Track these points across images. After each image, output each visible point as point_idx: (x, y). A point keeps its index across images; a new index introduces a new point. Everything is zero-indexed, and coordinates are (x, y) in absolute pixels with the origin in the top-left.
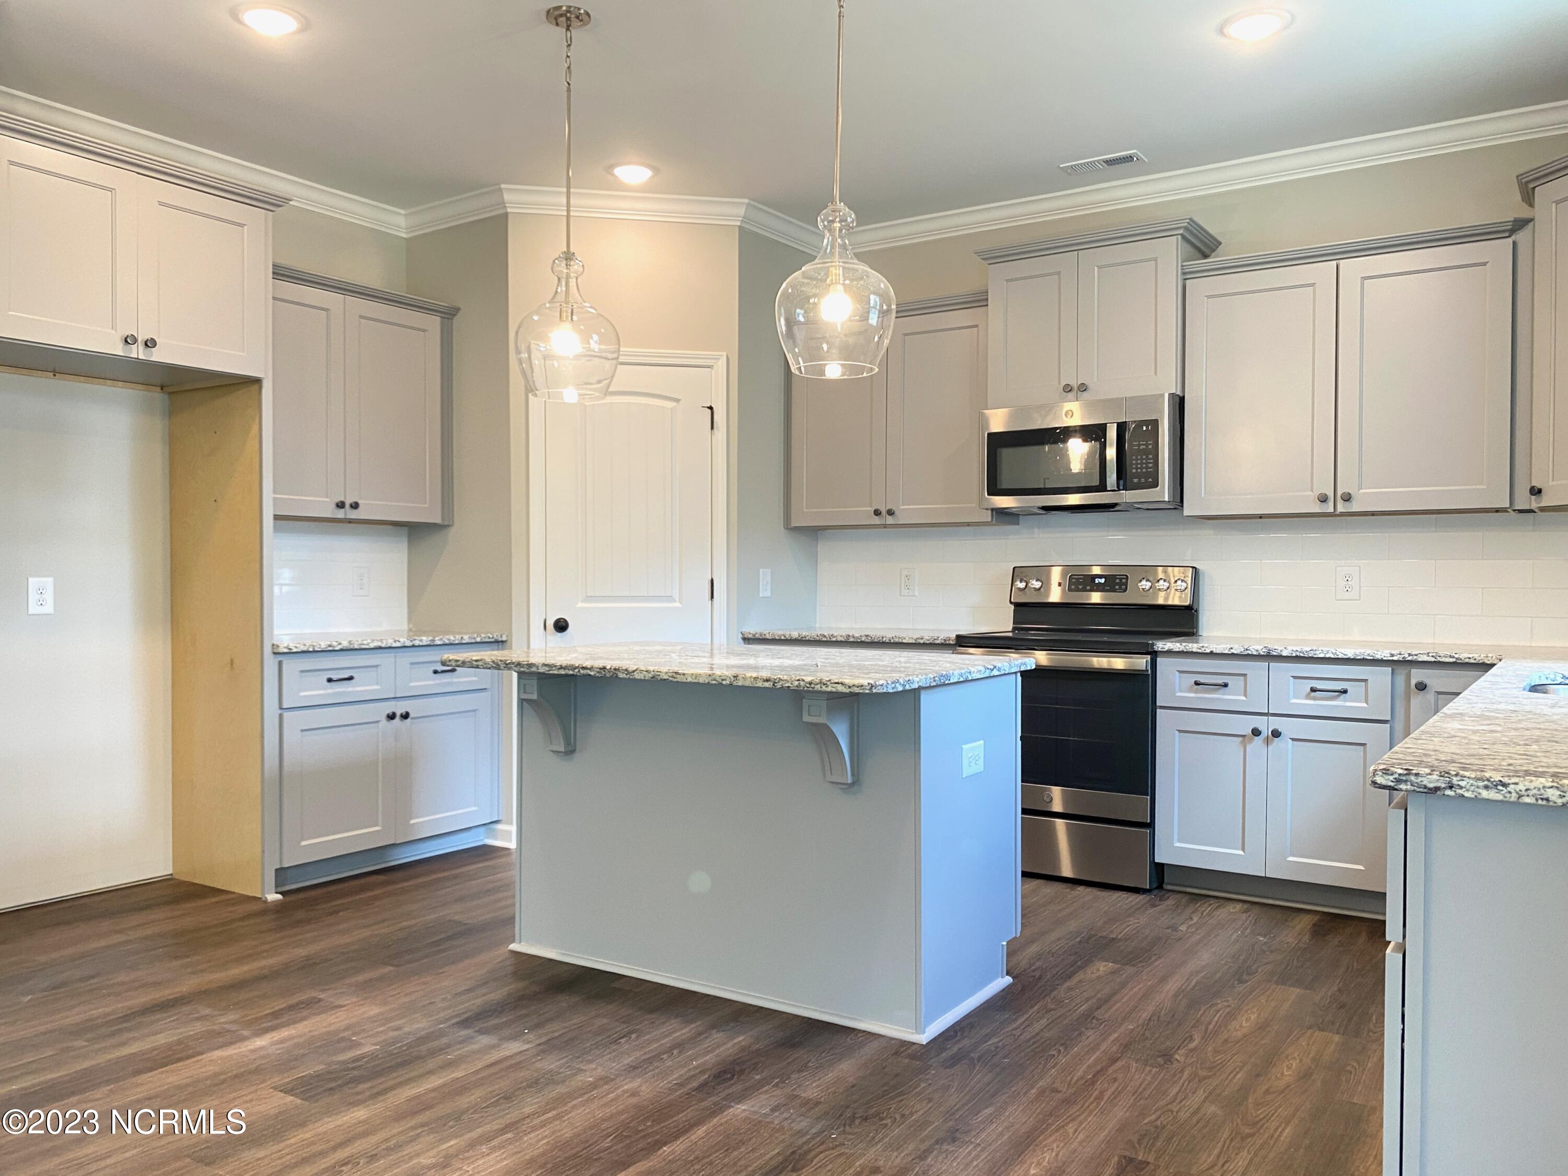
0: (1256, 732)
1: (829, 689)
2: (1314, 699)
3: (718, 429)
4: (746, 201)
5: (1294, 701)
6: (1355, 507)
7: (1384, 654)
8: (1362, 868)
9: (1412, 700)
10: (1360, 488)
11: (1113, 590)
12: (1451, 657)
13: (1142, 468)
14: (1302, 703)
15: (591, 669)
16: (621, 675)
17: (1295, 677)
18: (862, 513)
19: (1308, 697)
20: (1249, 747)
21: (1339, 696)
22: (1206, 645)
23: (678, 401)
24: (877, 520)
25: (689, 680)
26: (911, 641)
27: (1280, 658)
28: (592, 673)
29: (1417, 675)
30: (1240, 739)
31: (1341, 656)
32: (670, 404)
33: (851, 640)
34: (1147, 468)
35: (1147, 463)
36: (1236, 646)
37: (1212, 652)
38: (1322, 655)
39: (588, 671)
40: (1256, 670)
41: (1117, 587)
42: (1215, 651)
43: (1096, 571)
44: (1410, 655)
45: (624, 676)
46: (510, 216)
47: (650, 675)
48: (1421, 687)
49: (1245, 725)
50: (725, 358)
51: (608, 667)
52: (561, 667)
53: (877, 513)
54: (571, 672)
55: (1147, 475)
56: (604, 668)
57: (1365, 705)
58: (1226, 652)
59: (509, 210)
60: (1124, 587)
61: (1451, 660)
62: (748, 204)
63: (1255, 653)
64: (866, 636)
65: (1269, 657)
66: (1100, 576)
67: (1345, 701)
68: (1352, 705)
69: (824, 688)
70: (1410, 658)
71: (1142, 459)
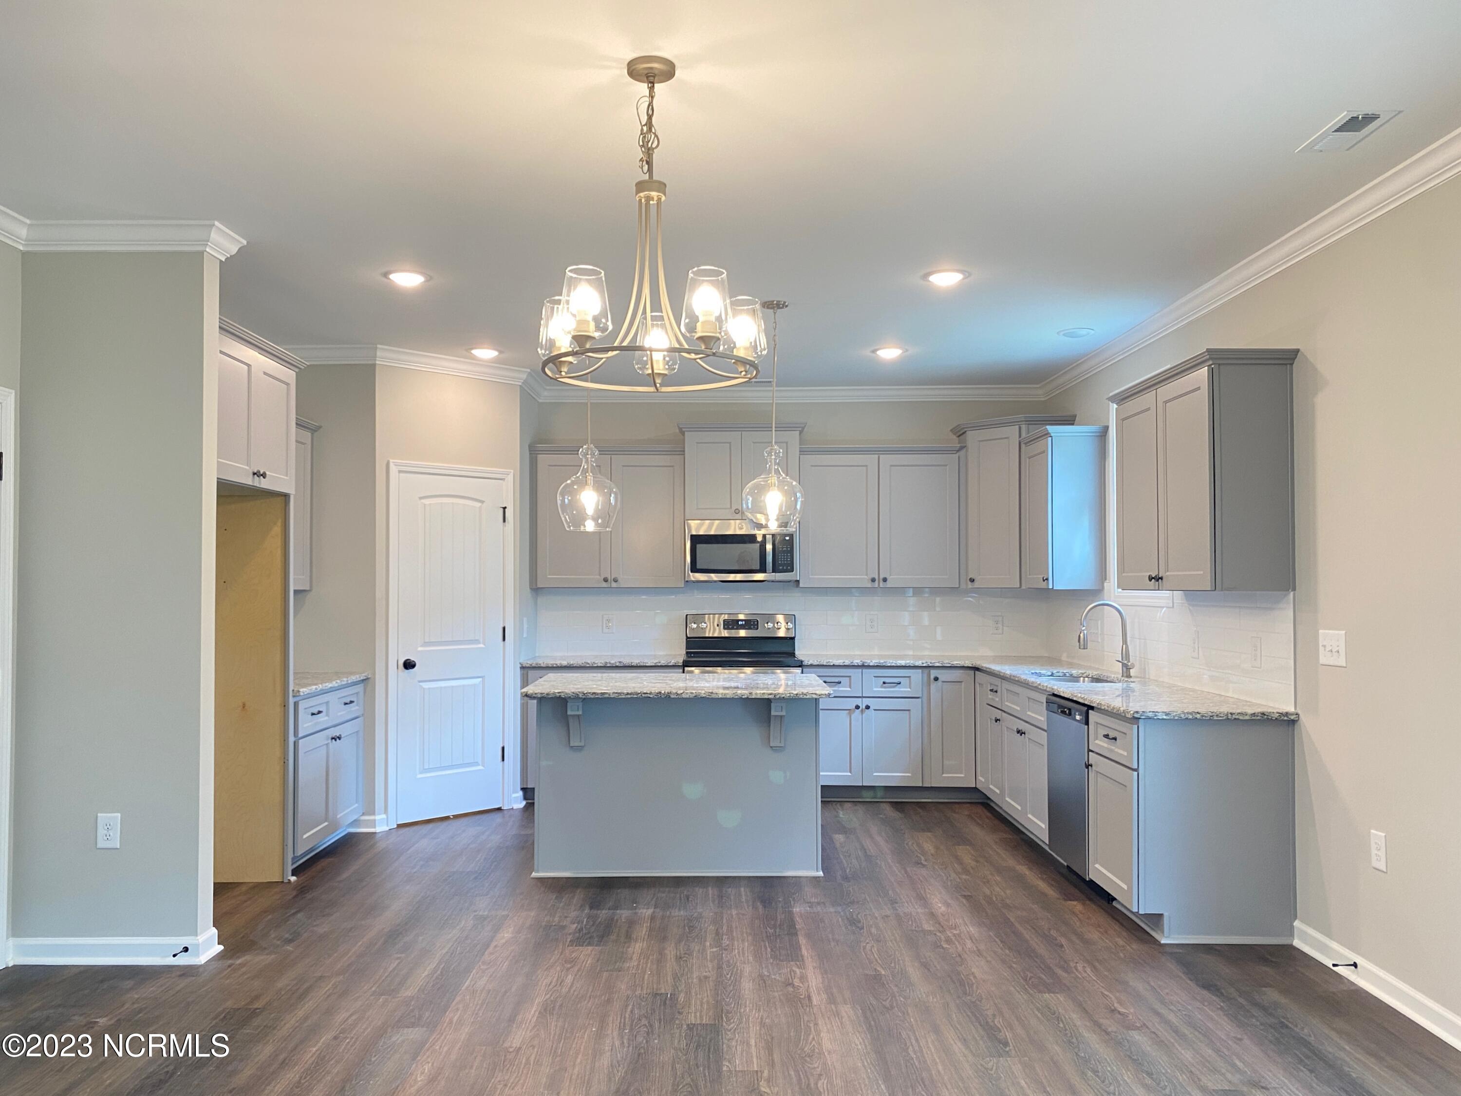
0: (857, 707)
1: (808, 697)
2: (885, 687)
3: (508, 523)
4: (529, 370)
5: (875, 689)
6: (889, 584)
7: (919, 663)
8: (910, 775)
9: (931, 686)
10: (890, 575)
11: (750, 628)
12: (949, 664)
13: (784, 561)
14: (879, 690)
15: (651, 693)
16: (672, 696)
17: (875, 677)
18: (594, 579)
19: (882, 687)
20: (853, 716)
21: (896, 686)
22: (830, 661)
23: (482, 502)
24: (604, 585)
25: (720, 696)
26: (652, 665)
27: (869, 667)
28: (651, 696)
29: (934, 673)
30: (848, 711)
31: (899, 665)
32: (478, 505)
33: (608, 665)
34: (787, 561)
35: (787, 558)
36: (847, 661)
37: (834, 665)
38: (889, 665)
39: (649, 695)
40: (856, 674)
41: (752, 627)
42: (835, 664)
43: (741, 617)
44: (931, 663)
45: (675, 696)
46: (377, 367)
47: (694, 695)
48: (936, 679)
49: (851, 704)
50: (512, 474)
51: (663, 692)
52: (628, 694)
53: (606, 580)
54: (635, 696)
55: (787, 565)
56: (660, 693)
57: (909, 690)
58: (841, 664)
59: (377, 362)
60: (756, 627)
61: (949, 665)
62: (530, 373)
63: (856, 664)
64: (620, 662)
65: (863, 666)
66: (742, 620)
67: (900, 688)
68: (903, 690)
69: (805, 697)
70: (931, 665)
71: (784, 556)
